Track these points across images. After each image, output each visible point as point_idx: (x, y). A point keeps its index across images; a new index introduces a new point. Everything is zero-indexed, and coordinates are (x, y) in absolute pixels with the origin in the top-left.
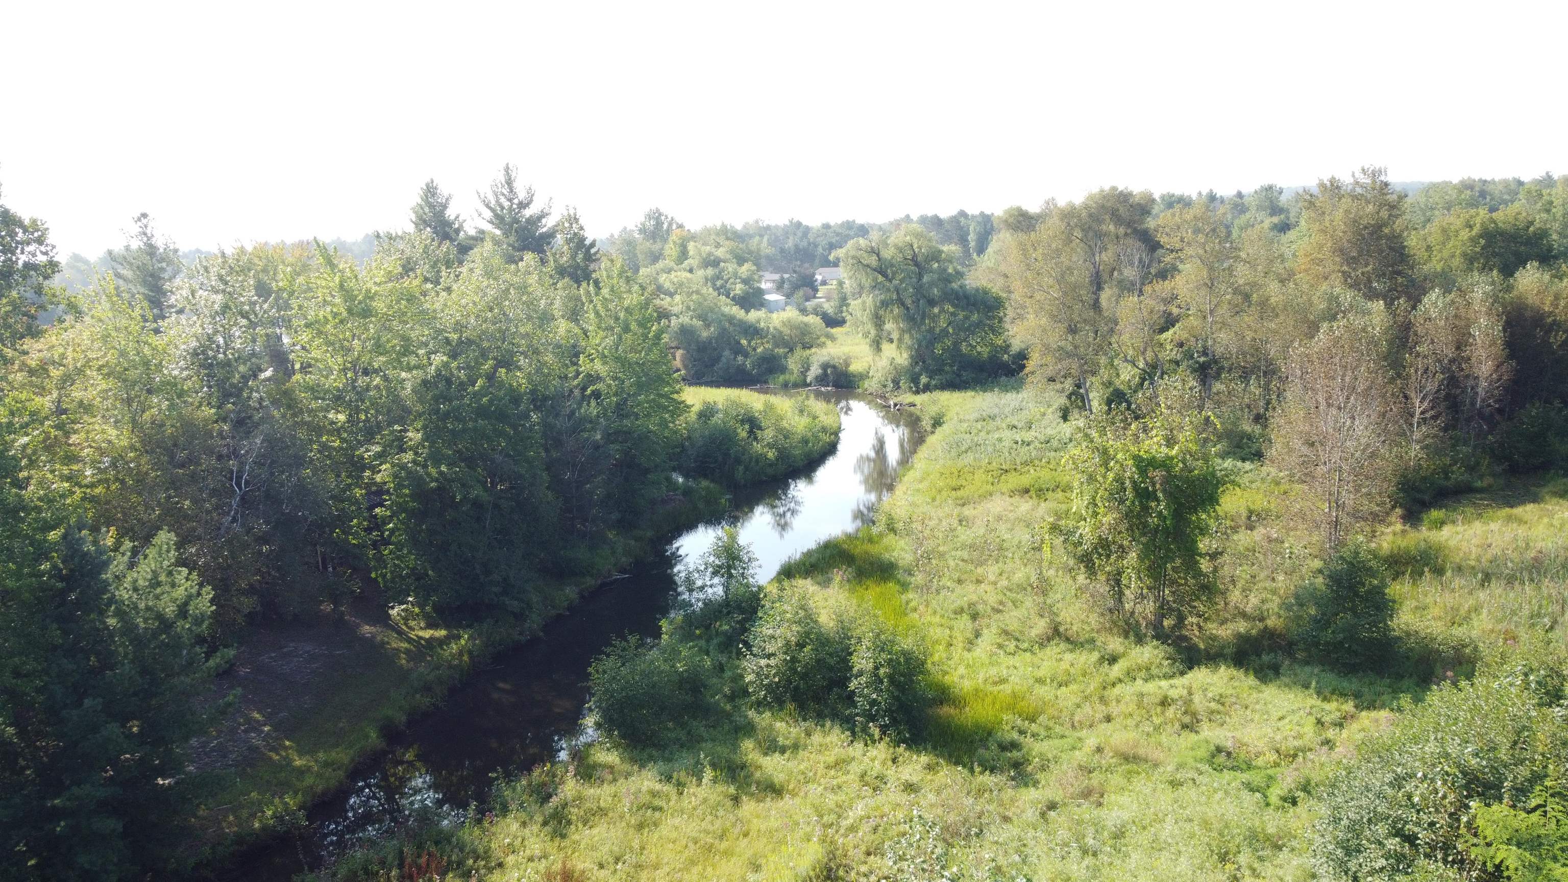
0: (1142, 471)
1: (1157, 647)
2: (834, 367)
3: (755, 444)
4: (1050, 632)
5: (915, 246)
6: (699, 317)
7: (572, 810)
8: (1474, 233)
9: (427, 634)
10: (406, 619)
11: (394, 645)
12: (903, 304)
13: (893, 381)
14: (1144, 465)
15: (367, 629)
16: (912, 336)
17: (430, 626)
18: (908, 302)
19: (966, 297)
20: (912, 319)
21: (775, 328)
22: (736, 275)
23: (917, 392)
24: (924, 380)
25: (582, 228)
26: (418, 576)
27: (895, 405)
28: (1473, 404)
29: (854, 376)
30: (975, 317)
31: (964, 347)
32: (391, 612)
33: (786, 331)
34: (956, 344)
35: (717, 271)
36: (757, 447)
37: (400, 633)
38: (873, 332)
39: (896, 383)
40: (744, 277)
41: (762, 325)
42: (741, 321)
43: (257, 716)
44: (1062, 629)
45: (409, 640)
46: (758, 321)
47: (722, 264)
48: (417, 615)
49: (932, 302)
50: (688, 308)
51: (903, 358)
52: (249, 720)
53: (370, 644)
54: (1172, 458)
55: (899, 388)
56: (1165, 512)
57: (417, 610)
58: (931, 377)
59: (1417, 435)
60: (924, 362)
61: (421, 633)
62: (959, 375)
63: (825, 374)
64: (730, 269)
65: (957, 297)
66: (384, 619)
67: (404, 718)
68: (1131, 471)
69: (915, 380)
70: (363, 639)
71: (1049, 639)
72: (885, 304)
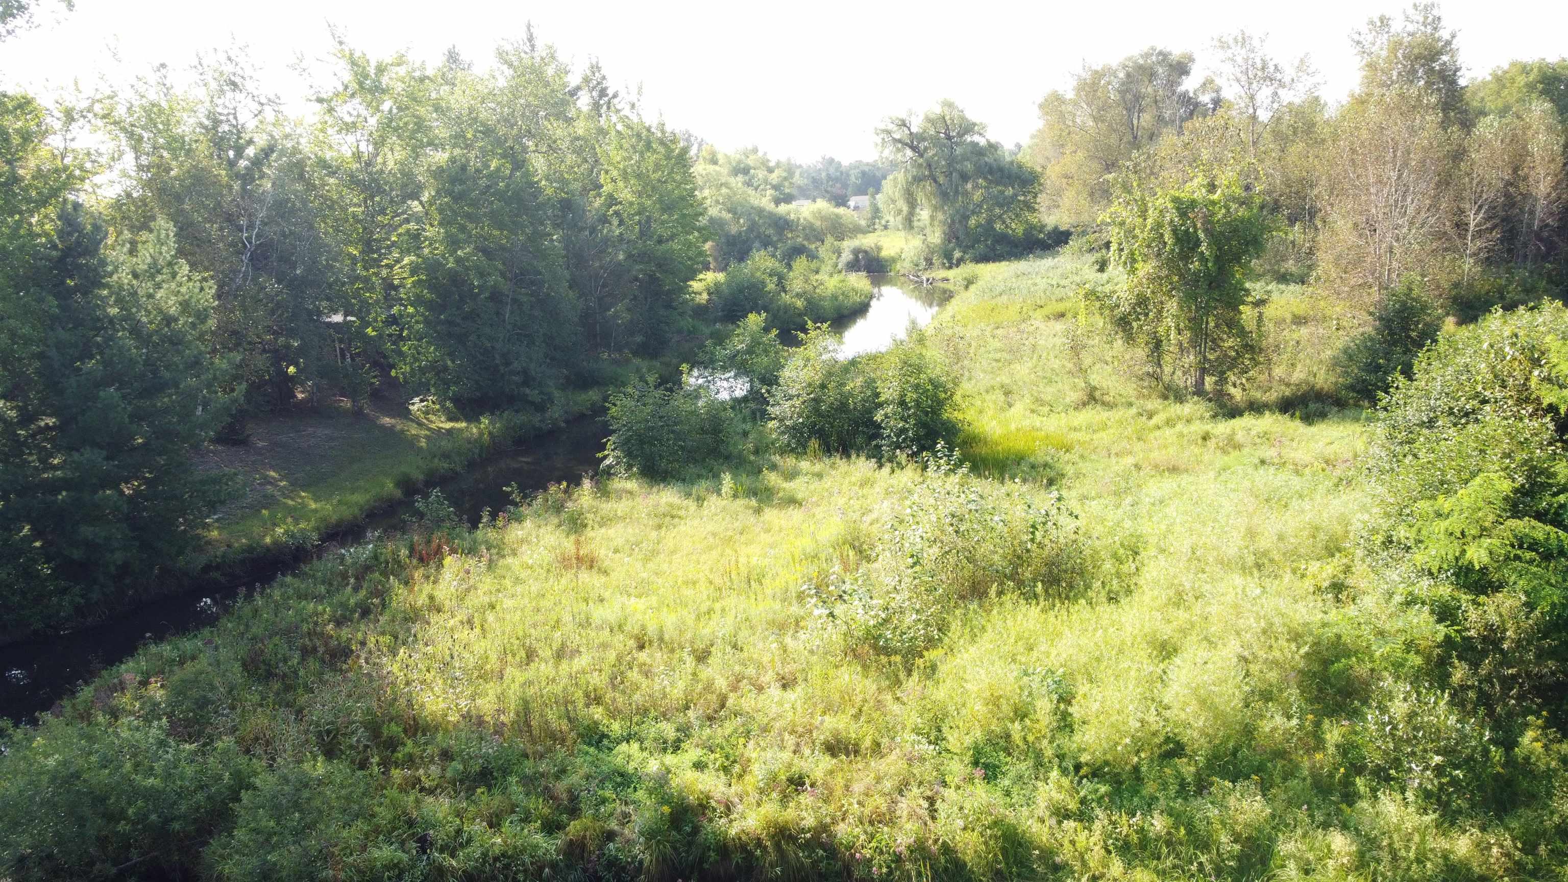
0: (1183, 214)
1: (1195, 403)
2: (866, 252)
3: (783, 294)
4: (1085, 398)
5: (947, 118)
6: (729, 211)
7: (588, 515)
8: (1531, 79)
9: (449, 425)
10: (427, 413)
11: (413, 432)
12: (935, 181)
13: (926, 259)
14: (1184, 208)
15: (387, 421)
16: (944, 212)
17: (450, 419)
18: (941, 179)
19: (1001, 169)
20: (945, 196)
21: (805, 219)
22: (766, 182)
23: (950, 268)
24: (957, 254)
25: (604, 78)
26: (438, 369)
27: (928, 280)
28: (1530, 226)
29: (886, 261)
30: (1010, 191)
31: (998, 226)
32: (411, 407)
33: (818, 223)
34: (990, 222)
35: (747, 178)
36: (786, 298)
37: (420, 424)
38: (905, 209)
39: (930, 263)
40: (774, 182)
41: (792, 216)
42: (770, 213)
43: (272, 474)
44: (1097, 394)
45: (429, 429)
46: (789, 213)
47: (752, 171)
48: (438, 411)
49: (965, 177)
50: (717, 202)
51: (936, 237)
52: (266, 477)
53: (390, 431)
54: (1213, 203)
55: (931, 264)
56: (1207, 253)
57: (438, 407)
58: (964, 252)
59: (1472, 247)
60: (958, 238)
61: (441, 425)
62: (994, 250)
63: (857, 260)
64: (760, 176)
65: (991, 171)
66: (405, 414)
67: (421, 477)
68: (1172, 215)
69: (948, 255)
70: (383, 427)
71: (1084, 404)
72: (917, 180)
